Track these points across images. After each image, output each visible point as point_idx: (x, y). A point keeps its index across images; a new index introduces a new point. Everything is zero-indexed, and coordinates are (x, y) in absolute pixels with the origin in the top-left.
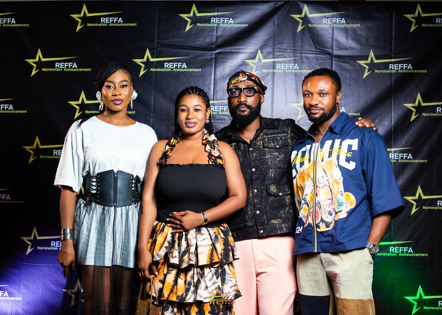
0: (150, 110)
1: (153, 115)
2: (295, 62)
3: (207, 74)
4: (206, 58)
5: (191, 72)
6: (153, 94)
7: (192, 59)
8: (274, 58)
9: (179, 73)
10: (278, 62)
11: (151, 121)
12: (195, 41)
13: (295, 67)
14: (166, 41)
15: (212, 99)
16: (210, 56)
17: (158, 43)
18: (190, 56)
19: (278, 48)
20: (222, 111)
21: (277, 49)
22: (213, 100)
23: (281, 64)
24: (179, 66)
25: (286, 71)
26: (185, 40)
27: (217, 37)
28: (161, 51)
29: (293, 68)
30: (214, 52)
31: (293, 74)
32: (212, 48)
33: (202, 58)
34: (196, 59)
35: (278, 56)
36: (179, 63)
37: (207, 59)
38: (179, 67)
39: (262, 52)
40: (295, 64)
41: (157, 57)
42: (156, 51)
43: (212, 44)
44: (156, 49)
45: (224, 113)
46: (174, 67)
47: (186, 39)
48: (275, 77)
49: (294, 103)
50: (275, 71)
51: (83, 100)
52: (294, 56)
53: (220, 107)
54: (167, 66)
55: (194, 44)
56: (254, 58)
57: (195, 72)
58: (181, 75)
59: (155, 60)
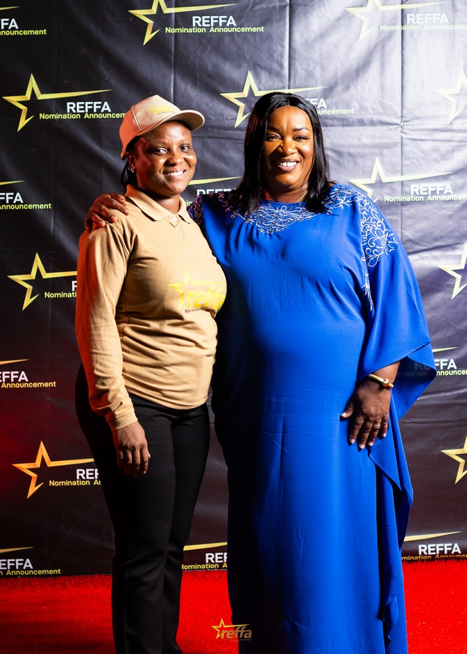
2: (442, 9)
3: (275, 37)
4: (273, 4)
5: (246, 34)
7: (246, 7)
8: (401, 3)
9: (222, 35)
15: (287, 86)
16: (281, 1)
22: (289, 88)
23: (416, 15)
24: (221, 21)
25: (426, 27)
31: (440, 33)
33: (264, 6)
34: (253, 7)
35: (409, 1)
36: (221, 17)
37: (274, 8)
38: (221, 25)
40: (441, 15)
41: (177, 6)
46: (212, 25)
50: (405, 28)
51: (33, 93)
54: (198, 22)
56: (364, 4)
57: (253, 34)
58: (227, 39)
59: (173, 10)
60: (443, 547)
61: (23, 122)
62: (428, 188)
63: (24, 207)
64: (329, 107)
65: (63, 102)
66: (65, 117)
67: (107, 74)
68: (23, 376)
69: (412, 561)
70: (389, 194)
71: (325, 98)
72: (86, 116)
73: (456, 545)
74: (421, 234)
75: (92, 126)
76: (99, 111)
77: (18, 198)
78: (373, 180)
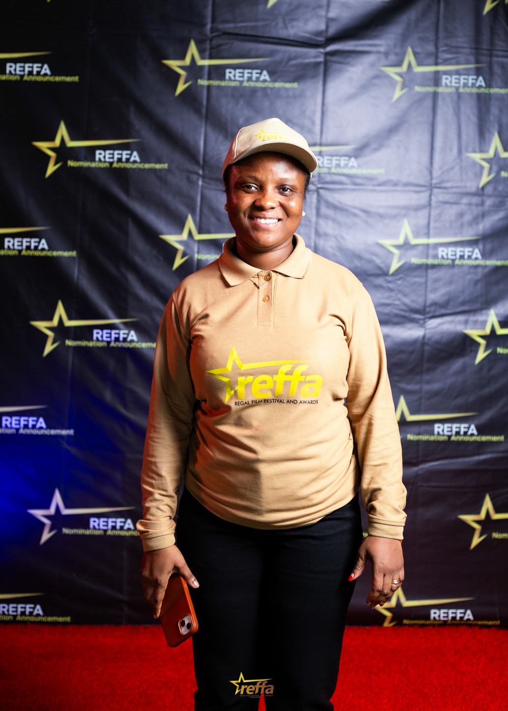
0: (197, 162)
1: (204, 171)
2: (478, 72)
3: (308, 93)
4: (307, 61)
5: (279, 89)
6: (203, 130)
7: (280, 62)
8: (436, 64)
9: (254, 91)
10: (446, 73)
11: (197, 184)
12: (286, 27)
13: (478, 84)
14: (229, 27)
15: (318, 144)
16: (316, 57)
17: (213, 30)
18: (277, 57)
19: (446, 45)
20: (338, 166)
21: (443, 46)
22: (321, 145)
23: (451, 76)
24: (255, 75)
25: (461, 90)
26: (266, 25)
27: (329, 21)
28: (219, 46)
29: (473, 85)
30: (322, 50)
31: (475, 97)
32: (320, 43)
33: (299, 61)
34: (288, 62)
35: (446, 62)
36: (254, 71)
37: (308, 65)
38: (254, 79)
39: (415, 54)
40: (478, 77)
41: (211, 57)
42: (208, 46)
43: (319, 33)
44: (208, 42)
45: (340, 171)
46: (246, 79)
47: (268, 22)
48: (440, 102)
49: (474, 151)
50: (440, 90)
51: (63, 140)
52: (477, 62)
53: (334, 158)
54: (232, 76)
55: (283, 33)
56: (399, 64)
57: (287, 90)
58: (259, 94)
59: (206, 62)
60: (456, 613)
61: (51, 169)
62: (456, 252)
63: (49, 254)
64: (359, 166)
65: (92, 150)
66: (93, 165)
67: (138, 124)
68: (41, 423)
69: (423, 625)
70: (416, 256)
71: (356, 157)
72: (115, 165)
73: (469, 612)
74: (446, 298)
75: (120, 175)
76: (128, 160)
77: (44, 244)
78: (401, 241)
